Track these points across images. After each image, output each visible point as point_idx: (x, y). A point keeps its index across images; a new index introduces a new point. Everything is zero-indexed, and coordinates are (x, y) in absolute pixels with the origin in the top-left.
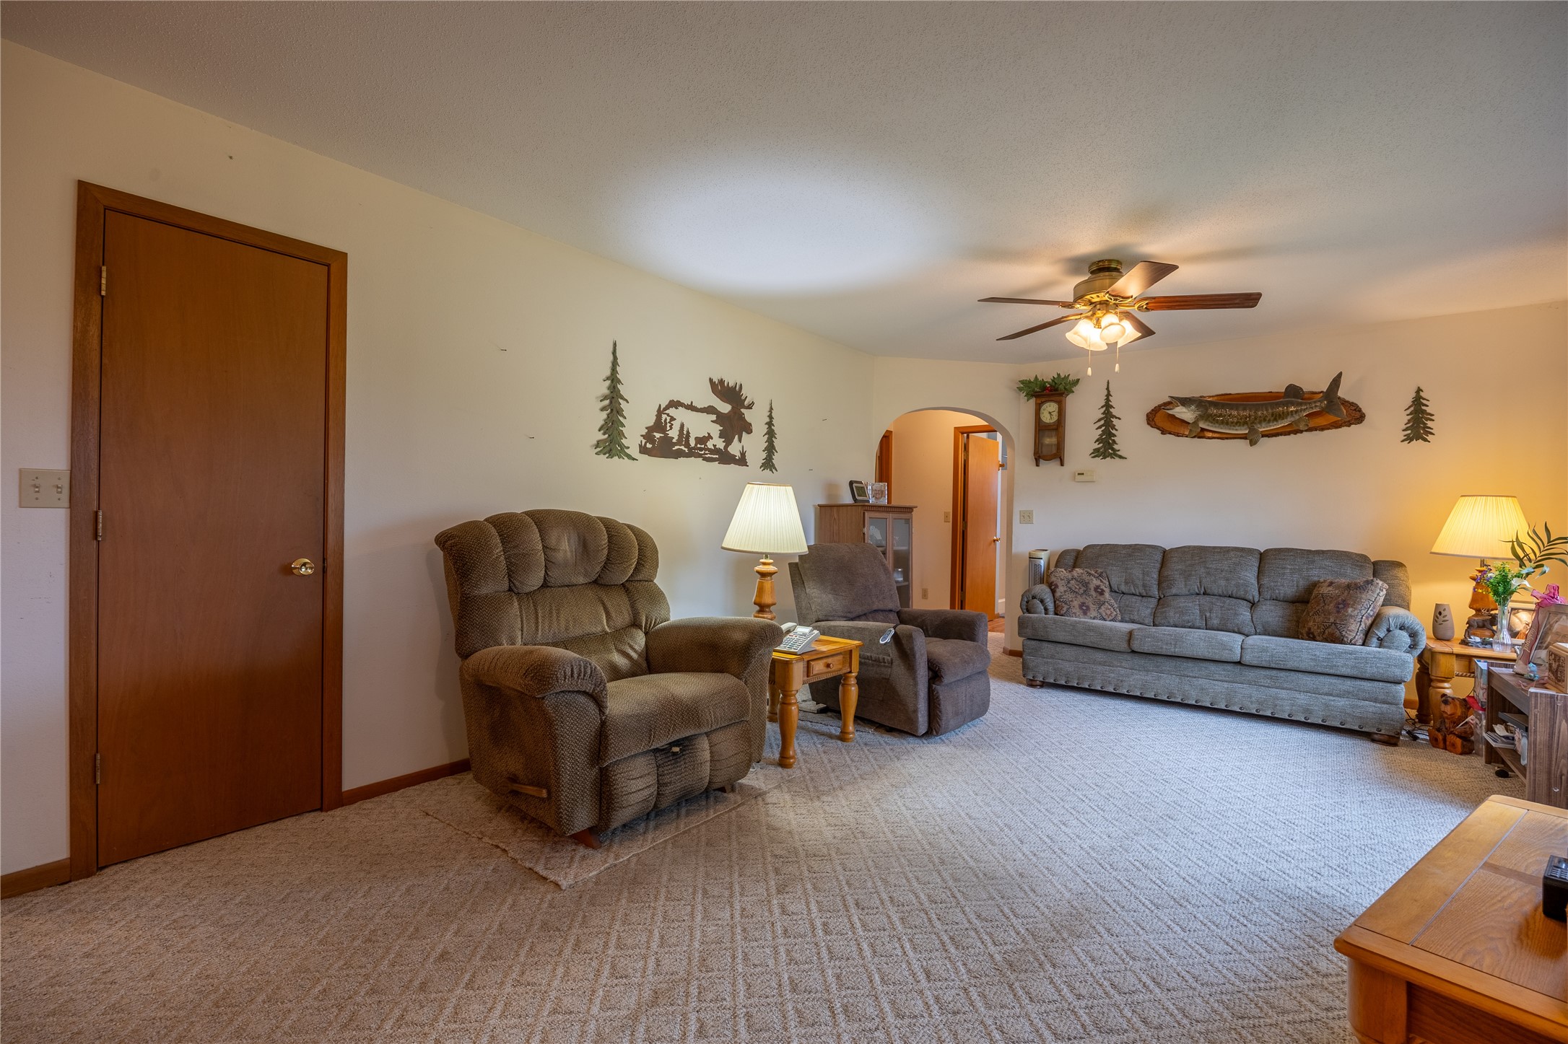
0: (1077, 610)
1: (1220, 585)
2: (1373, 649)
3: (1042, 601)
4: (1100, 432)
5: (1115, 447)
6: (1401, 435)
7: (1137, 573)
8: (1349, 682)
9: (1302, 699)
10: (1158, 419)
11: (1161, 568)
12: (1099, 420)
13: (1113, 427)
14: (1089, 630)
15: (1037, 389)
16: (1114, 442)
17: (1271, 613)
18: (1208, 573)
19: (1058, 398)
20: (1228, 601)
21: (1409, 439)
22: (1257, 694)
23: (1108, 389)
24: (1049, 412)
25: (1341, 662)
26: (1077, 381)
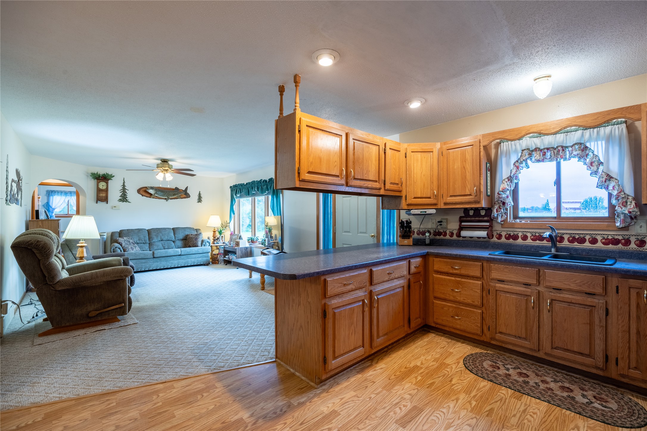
0: (131, 249)
1: (166, 238)
2: (203, 247)
3: (119, 248)
4: (121, 193)
5: (127, 199)
6: (197, 201)
7: (142, 237)
8: (201, 254)
9: (193, 260)
10: (141, 191)
11: (149, 235)
12: (121, 190)
13: (126, 193)
14: (141, 254)
15: (97, 177)
16: (127, 197)
17: (179, 243)
18: (163, 235)
19: (107, 181)
20: (168, 241)
21: (198, 202)
22: (184, 261)
23: (124, 180)
24: (102, 185)
25: (200, 251)
26: (114, 176)
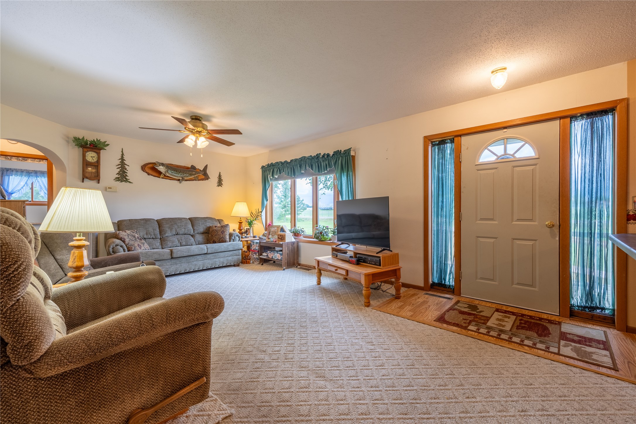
0: (138, 248)
1: (182, 231)
2: (232, 242)
3: (122, 246)
4: (119, 170)
5: (127, 177)
6: (217, 184)
7: (151, 230)
8: (231, 252)
9: (222, 260)
10: (147, 169)
11: (159, 227)
12: (119, 165)
13: (126, 169)
15: (83, 144)
16: (126, 175)
17: (199, 238)
18: (178, 227)
19: (98, 151)
20: (185, 235)
21: (218, 186)
22: (210, 262)
23: (122, 152)
24: (91, 156)
25: (230, 247)
26: (108, 145)
